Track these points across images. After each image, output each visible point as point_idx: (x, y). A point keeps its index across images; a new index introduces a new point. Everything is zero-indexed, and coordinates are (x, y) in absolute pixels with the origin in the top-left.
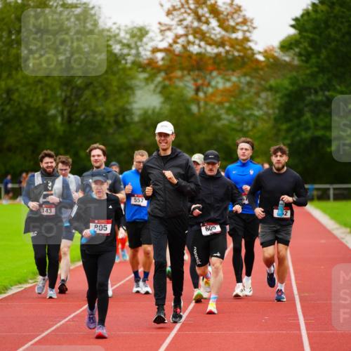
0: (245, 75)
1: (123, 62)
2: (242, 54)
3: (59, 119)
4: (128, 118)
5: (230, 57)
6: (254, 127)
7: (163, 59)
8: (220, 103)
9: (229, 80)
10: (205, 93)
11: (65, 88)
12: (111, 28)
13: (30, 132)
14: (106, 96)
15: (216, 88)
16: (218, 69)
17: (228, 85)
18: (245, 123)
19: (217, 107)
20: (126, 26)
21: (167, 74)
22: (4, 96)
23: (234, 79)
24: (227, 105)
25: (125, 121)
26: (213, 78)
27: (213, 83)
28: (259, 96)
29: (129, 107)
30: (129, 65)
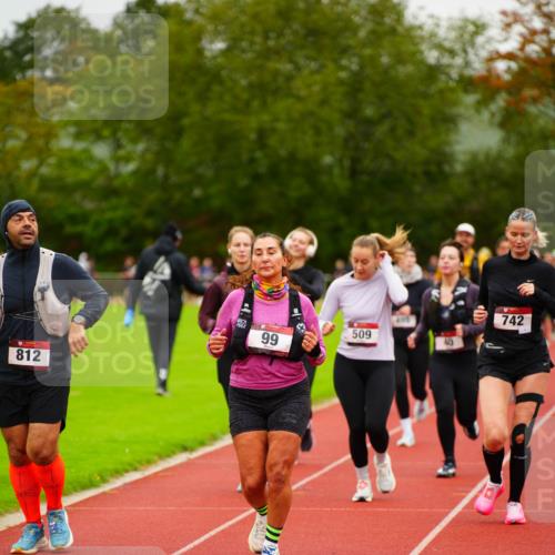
3: (336, 171)
4: (447, 168)
11: (348, 123)
12: (424, 24)
14: (411, 133)
20: (450, 19)
22: (253, 136)
25: (441, 172)
29: (447, 149)
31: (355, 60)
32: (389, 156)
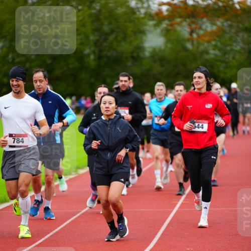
0: (227, 20)
1: (138, 13)
2: (225, 4)
3: (92, 57)
4: (141, 55)
5: (216, 7)
6: (234, 58)
7: (167, 10)
8: (209, 42)
9: (215, 24)
10: (198, 34)
11: (96, 34)
13: (71, 66)
14: (124, 39)
15: (205, 30)
16: (207, 16)
17: (214, 28)
18: (227, 56)
19: (206, 44)
21: (170, 21)
23: (219, 23)
24: (213, 43)
26: (204, 23)
27: (204, 27)
28: (238, 35)
30: (142, 16)
31: (98, 4)
32: (115, 50)
